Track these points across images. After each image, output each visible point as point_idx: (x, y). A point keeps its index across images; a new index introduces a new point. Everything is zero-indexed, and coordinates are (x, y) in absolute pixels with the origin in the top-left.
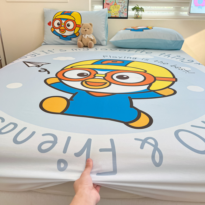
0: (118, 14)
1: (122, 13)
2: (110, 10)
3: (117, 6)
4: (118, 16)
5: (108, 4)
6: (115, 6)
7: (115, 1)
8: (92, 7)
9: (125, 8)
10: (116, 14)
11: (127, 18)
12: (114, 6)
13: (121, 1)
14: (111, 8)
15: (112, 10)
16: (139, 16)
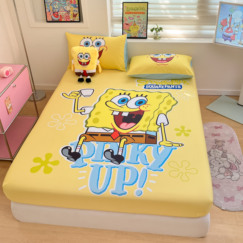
0: (138, 34)
1: (142, 33)
2: (129, 30)
3: (136, 26)
4: (137, 36)
5: (128, 24)
6: (135, 26)
7: (135, 21)
8: (112, 26)
9: (144, 28)
10: (135, 34)
11: (146, 38)
12: (133, 26)
13: (140, 21)
14: (131, 29)
15: (132, 31)
16: (158, 38)
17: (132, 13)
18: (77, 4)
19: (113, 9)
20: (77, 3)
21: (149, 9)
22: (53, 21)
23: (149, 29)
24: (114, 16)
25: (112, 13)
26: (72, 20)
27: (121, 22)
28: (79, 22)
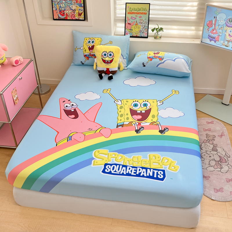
1: (143, 32)
2: (131, 30)
4: (138, 35)
5: (130, 24)
6: (137, 26)
7: (137, 21)
8: (115, 25)
9: (145, 28)
10: (137, 33)
11: (147, 37)
12: (135, 25)
13: (141, 21)
14: (133, 28)
15: (134, 30)
16: (158, 37)
17: (135, 13)
18: (82, 4)
19: (117, 9)
20: (82, 2)
21: (151, 10)
22: (59, 19)
23: (150, 28)
24: (117, 15)
25: (115, 13)
26: (77, 18)
27: (124, 21)
28: (84, 20)
